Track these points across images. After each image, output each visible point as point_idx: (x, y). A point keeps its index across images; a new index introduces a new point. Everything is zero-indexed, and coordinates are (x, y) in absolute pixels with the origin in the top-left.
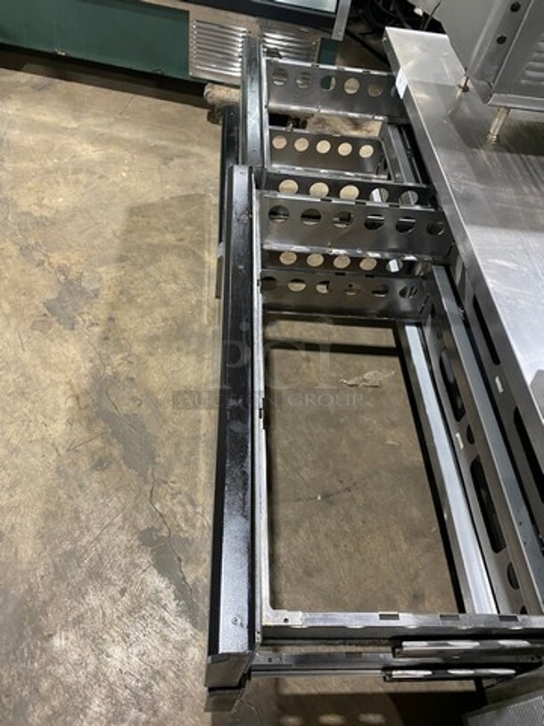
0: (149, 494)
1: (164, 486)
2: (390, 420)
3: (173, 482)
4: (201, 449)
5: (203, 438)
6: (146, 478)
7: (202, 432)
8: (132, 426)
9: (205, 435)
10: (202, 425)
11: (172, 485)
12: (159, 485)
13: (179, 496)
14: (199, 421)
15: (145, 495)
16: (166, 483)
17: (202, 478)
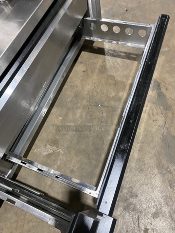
0: (167, 123)
1: (160, 125)
2: (54, 128)
3: (156, 125)
4: (141, 136)
5: (139, 141)
6: (167, 130)
7: (139, 145)
8: (172, 156)
9: (138, 143)
10: (138, 148)
11: (157, 125)
12: (162, 126)
13: (154, 119)
14: (139, 150)
15: (168, 124)
16: (159, 126)
17: (143, 124)
